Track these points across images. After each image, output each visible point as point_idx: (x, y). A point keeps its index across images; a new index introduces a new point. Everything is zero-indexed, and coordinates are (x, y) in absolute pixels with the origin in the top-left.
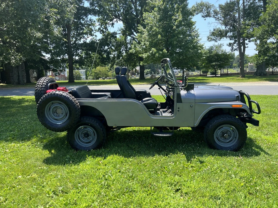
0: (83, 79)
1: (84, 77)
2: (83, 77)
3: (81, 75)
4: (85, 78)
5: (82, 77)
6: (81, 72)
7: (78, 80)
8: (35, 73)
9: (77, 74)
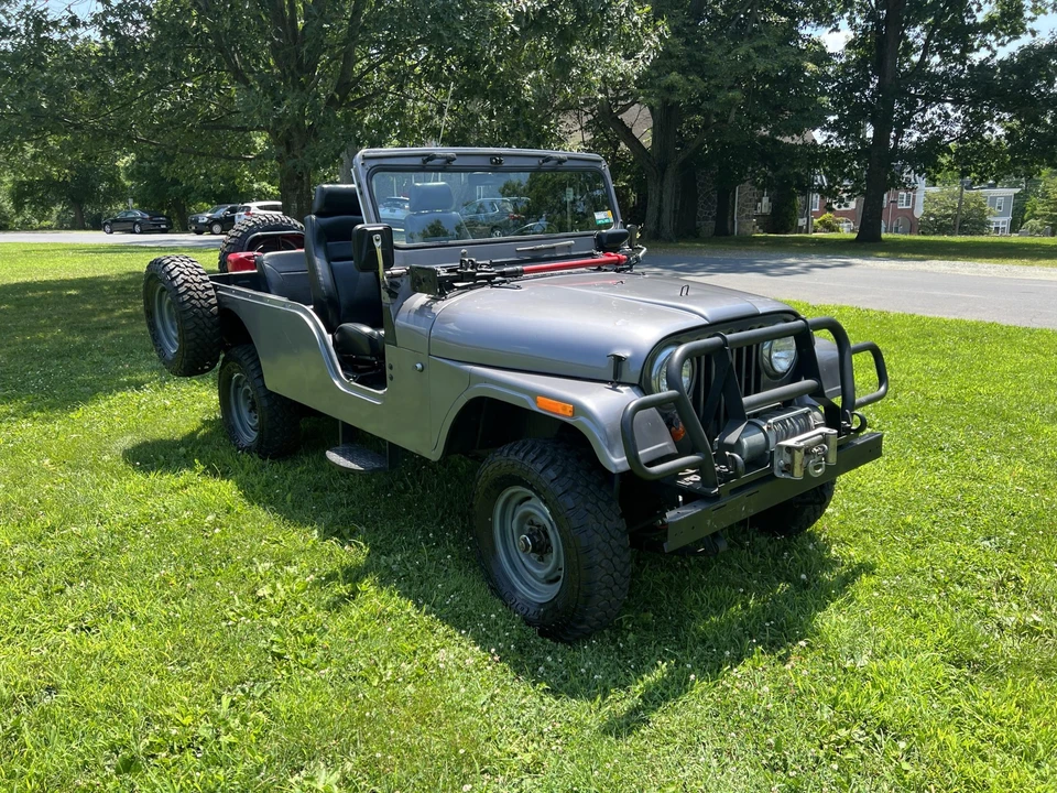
0: (997, 229)
1: (1001, 220)
2: (997, 219)
3: (990, 212)
4: (1007, 226)
5: (989, 223)
6: (994, 199)
7: (971, 234)
8: (765, 200)
9: (968, 205)
